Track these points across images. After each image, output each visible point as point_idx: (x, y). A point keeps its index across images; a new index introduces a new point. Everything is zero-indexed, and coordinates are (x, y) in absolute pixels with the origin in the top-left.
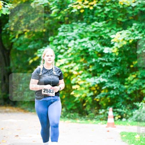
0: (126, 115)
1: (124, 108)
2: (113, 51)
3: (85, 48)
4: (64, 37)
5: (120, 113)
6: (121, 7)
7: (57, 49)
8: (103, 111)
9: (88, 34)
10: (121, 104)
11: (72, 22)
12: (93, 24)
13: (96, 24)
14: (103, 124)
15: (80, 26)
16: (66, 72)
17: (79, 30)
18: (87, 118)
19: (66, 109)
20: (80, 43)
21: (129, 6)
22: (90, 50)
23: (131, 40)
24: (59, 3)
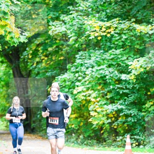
0: (144, 142)
1: (141, 135)
2: (130, 78)
3: (102, 75)
4: (82, 65)
5: (137, 140)
6: (138, 34)
7: (75, 76)
8: (121, 138)
9: (106, 61)
10: (138, 131)
11: (89, 50)
12: (110, 51)
13: (113, 51)
14: (120, 151)
15: (97, 53)
16: (84, 99)
17: (97, 57)
18: (105, 145)
19: (84, 136)
20: (97, 70)
21: (146, 34)
22: (107, 77)
23: (148, 67)
24: (76, 30)
